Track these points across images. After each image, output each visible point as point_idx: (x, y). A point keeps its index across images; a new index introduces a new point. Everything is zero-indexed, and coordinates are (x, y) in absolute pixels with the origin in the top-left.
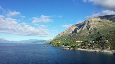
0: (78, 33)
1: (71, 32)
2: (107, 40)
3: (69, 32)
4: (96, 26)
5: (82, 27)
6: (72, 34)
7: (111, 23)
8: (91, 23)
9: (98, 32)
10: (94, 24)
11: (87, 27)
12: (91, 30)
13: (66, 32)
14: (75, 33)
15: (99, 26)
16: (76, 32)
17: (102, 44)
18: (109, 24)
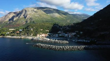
0: (15, 21)
1: (7, 20)
2: (32, 29)
3: (5, 19)
4: (33, 15)
5: (19, 15)
6: (9, 22)
7: (45, 14)
8: (28, 13)
9: (34, 22)
10: (31, 14)
11: (24, 15)
12: (27, 19)
13: (2, 19)
14: (11, 21)
15: (35, 16)
16: (13, 20)
17: (28, 32)
18: (43, 15)
